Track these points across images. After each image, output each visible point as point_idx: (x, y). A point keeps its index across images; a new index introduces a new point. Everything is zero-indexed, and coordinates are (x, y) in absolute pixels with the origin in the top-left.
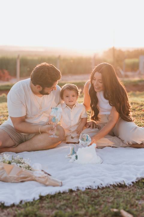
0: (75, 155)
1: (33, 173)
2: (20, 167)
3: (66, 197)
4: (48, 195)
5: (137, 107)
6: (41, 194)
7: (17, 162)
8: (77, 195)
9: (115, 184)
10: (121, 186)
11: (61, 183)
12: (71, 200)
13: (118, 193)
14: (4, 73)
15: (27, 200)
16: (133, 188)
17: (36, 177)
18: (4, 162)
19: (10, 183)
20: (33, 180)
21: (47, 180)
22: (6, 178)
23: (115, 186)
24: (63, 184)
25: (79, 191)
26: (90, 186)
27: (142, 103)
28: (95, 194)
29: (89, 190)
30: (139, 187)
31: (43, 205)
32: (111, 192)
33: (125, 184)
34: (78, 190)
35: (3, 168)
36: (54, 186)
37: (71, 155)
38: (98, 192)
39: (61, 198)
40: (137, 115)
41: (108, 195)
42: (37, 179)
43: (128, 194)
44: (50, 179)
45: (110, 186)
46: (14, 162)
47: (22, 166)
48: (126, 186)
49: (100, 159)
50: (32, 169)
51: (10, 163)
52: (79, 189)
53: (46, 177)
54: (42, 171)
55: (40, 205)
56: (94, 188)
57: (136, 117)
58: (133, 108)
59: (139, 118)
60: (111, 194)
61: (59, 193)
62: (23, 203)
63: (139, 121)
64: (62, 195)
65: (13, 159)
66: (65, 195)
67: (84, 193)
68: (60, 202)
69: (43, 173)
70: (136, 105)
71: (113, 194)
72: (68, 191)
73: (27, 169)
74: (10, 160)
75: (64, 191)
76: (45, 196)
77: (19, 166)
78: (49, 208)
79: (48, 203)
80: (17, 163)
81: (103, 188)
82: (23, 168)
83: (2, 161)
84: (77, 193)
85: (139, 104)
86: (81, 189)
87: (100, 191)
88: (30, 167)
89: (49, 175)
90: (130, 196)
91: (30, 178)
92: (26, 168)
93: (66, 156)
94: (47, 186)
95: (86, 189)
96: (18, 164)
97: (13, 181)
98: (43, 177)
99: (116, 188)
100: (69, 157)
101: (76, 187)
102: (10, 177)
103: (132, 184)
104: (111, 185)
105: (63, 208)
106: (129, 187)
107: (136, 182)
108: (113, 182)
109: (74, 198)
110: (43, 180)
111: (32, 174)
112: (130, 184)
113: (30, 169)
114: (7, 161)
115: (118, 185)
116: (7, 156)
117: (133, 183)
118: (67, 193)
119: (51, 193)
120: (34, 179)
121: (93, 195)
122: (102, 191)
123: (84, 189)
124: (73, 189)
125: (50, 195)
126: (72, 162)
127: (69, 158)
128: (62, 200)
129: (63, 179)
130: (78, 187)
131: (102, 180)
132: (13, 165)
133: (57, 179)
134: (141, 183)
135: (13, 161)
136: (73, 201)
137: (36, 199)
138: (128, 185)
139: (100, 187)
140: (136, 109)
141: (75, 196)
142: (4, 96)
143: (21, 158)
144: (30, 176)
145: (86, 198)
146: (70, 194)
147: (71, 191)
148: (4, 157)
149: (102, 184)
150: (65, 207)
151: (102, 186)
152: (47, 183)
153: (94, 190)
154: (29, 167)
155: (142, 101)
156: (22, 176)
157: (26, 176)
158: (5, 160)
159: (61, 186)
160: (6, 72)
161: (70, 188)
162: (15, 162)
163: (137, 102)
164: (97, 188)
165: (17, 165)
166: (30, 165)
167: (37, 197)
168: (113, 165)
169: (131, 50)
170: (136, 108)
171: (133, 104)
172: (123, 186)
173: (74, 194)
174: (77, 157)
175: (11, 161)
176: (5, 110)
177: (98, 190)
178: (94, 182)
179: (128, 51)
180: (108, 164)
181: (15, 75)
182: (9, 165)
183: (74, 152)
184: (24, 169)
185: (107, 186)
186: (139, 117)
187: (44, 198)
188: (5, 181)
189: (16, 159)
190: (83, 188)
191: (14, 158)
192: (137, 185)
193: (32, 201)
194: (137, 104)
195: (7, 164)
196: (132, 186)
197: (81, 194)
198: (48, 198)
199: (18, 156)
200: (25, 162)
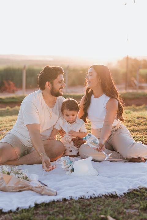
0: (71, 167)
1: (29, 183)
2: (18, 177)
3: (59, 205)
4: (43, 203)
5: (143, 122)
6: (36, 202)
8: (70, 203)
9: (107, 194)
10: (113, 196)
11: (56, 192)
12: (64, 207)
13: (109, 202)
14: (9, 84)
15: (23, 207)
16: (124, 198)
17: (32, 187)
18: (3, 173)
19: (8, 193)
20: (30, 190)
21: (43, 190)
22: (5, 187)
23: (107, 196)
24: (58, 194)
25: (72, 200)
26: (83, 196)
28: (87, 204)
29: (82, 199)
30: (130, 198)
31: (38, 211)
32: (102, 201)
34: (71, 199)
35: (2, 178)
36: (49, 195)
38: (90, 201)
39: (54, 206)
40: (141, 130)
41: (99, 204)
42: (34, 189)
43: (117, 203)
44: (45, 188)
46: (13, 173)
47: (20, 176)
48: (117, 197)
49: (96, 171)
50: (29, 179)
51: (8, 174)
52: (73, 198)
53: (41, 187)
55: (35, 212)
56: (87, 197)
58: (138, 123)
59: (142, 133)
60: (102, 203)
61: (54, 201)
62: (20, 210)
63: (141, 136)
64: (56, 204)
66: (58, 203)
67: (76, 202)
68: (54, 209)
69: (40, 183)
70: (142, 119)
71: (104, 203)
72: (62, 200)
73: (25, 179)
75: (58, 199)
76: (41, 204)
77: (17, 177)
78: (42, 214)
79: (42, 210)
80: (15, 174)
81: (95, 198)
82: (20, 179)
83: (2, 171)
84: (70, 202)
86: (74, 198)
87: (92, 201)
88: (28, 178)
89: (45, 185)
90: (119, 205)
91: (27, 188)
92: (24, 178)
94: (42, 195)
95: (79, 198)
96: (17, 175)
97: (11, 191)
98: (39, 187)
99: (108, 198)
100: (67, 169)
101: (69, 196)
102: (9, 187)
103: (124, 195)
104: (103, 195)
105: (56, 214)
106: (121, 197)
107: (128, 193)
108: (105, 193)
109: (67, 206)
110: (39, 190)
111: (29, 184)
112: (121, 194)
113: (27, 179)
114: (7, 171)
115: (110, 195)
116: (6, 167)
118: (61, 201)
119: (46, 201)
120: (31, 189)
121: (85, 204)
122: (94, 201)
123: (77, 199)
124: (67, 199)
125: (45, 203)
126: (69, 174)
128: (56, 208)
129: (59, 189)
130: (71, 197)
131: (95, 191)
132: (12, 175)
133: (52, 189)
136: (66, 208)
137: (32, 207)
138: (119, 196)
139: (92, 197)
140: (142, 124)
142: (8, 109)
143: (19, 170)
144: (27, 186)
145: (78, 206)
146: (63, 202)
147: (65, 200)
148: (4, 168)
149: (94, 195)
150: (58, 214)
151: (94, 196)
152: (43, 193)
153: (87, 199)
154: (26, 178)
156: (19, 186)
157: (24, 186)
158: (4, 171)
159: (56, 195)
160: (11, 83)
161: (64, 197)
163: (144, 116)
164: (89, 198)
165: (16, 176)
166: (28, 176)
167: (33, 205)
168: (108, 177)
170: (142, 123)
171: (140, 118)
172: (115, 196)
173: (67, 203)
174: (73, 169)
175: (10, 172)
176: (8, 123)
177: (90, 199)
178: (87, 192)
179: (144, 61)
180: (103, 176)
181: (21, 87)
182: (8, 175)
184: (22, 179)
185: (99, 196)
186: (142, 132)
187: (39, 206)
188: (4, 190)
189: (15, 170)
190: (76, 197)
191: (13, 169)
192: (128, 196)
193: (28, 208)
194: (144, 118)
195: (6, 175)
197: (73, 202)
198: (42, 206)
200: (23, 173)
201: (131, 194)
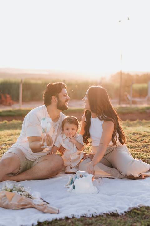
0: (72, 185)
1: (32, 201)
2: (21, 195)
3: (62, 223)
4: (46, 221)
5: (139, 138)
7: (18, 190)
8: (72, 222)
9: (108, 213)
10: (114, 215)
11: (58, 210)
13: (110, 221)
16: (125, 217)
17: (35, 205)
18: (6, 191)
19: (11, 210)
20: (33, 208)
21: (45, 208)
22: (7, 205)
23: (108, 214)
25: (75, 219)
26: (85, 214)
27: (145, 134)
28: (89, 222)
29: (84, 218)
30: (130, 216)
32: (104, 220)
33: (117, 213)
34: (74, 217)
35: (5, 196)
36: (51, 213)
37: (69, 185)
38: (92, 220)
39: (57, 225)
40: (138, 147)
41: (101, 223)
42: (36, 206)
43: (119, 222)
44: (48, 206)
45: (103, 214)
46: (15, 190)
47: (22, 194)
48: (119, 215)
49: (96, 189)
50: (32, 197)
51: (11, 191)
52: (75, 216)
53: (44, 204)
54: (41, 199)
56: (89, 216)
58: (134, 139)
59: (139, 149)
60: (104, 222)
61: (56, 220)
63: (138, 152)
64: (59, 222)
65: (14, 187)
66: (61, 222)
67: (78, 220)
69: (42, 201)
70: (138, 135)
71: (106, 222)
72: (64, 218)
73: (28, 197)
74: (12, 188)
75: (60, 218)
76: (43, 223)
77: (19, 194)
80: (18, 192)
81: (97, 216)
82: (23, 196)
83: (5, 189)
84: (72, 220)
85: (141, 135)
86: (76, 217)
87: (94, 220)
88: (30, 195)
89: (47, 203)
90: (120, 224)
91: (29, 206)
92: (26, 196)
93: (65, 186)
94: (45, 213)
95: (81, 216)
96: (19, 193)
97: (14, 208)
98: (42, 205)
99: (109, 217)
101: (72, 215)
102: (12, 204)
103: (124, 213)
104: (104, 214)
106: (122, 216)
107: (128, 211)
108: (106, 211)
109: (69, 225)
110: (42, 208)
111: (31, 202)
112: (122, 213)
113: (30, 197)
114: (9, 189)
115: (111, 214)
116: (9, 185)
117: (125, 212)
118: (63, 220)
119: (49, 220)
120: (33, 206)
121: (87, 223)
122: (96, 219)
123: (79, 217)
124: (69, 217)
125: (48, 221)
126: (70, 192)
127: (67, 187)
129: (60, 208)
130: (73, 215)
131: (97, 209)
132: (15, 193)
133: (54, 207)
134: (133, 212)
137: (35, 225)
138: (120, 214)
139: (94, 215)
141: (71, 223)
142: (6, 123)
143: (21, 187)
144: (30, 204)
145: (80, 225)
146: (66, 221)
147: (67, 218)
148: (6, 185)
149: (96, 213)
151: (96, 214)
152: (45, 211)
153: (89, 218)
154: (29, 195)
155: (144, 131)
156: (22, 203)
157: (26, 204)
158: (7, 188)
159: (59, 213)
160: (8, 96)
161: (66, 215)
163: (140, 132)
164: (91, 216)
165: (18, 194)
167: (36, 223)
168: (108, 195)
169: (140, 74)
170: (138, 139)
171: (136, 134)
172: (116, 215)
173: (70, 221)
174: (74, 187)
177: (92, 218)
178: (89, 211)
179: (137, 76)
180: (104, 194)
182: (11, 193)
183: (72, 182)
184: (25, 197)
185: (101, 215)
186: (139, 148)
187: (42, 224)
188: (7, 207)
189: (17, 188)
190: (78, 216)
191: (15, 186)
192: (129, 215)
194: (140, 134)
195: (9, 192)
196: (124, 215)
197: (76, 221)
198: (45, 224)
199: (19, 185)
200: (26, 191)
201: (132, 213)
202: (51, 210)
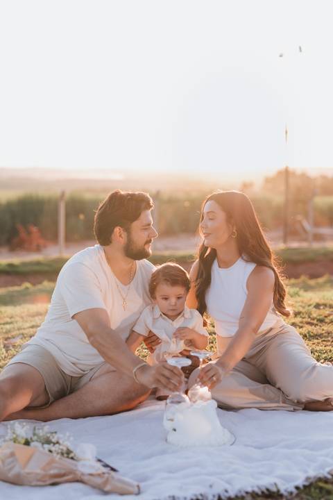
1: (76, 466)
2: (50, 451)
5: (329, 315)
7: (43, 441)
9: (256, 490)
10: (271, 495)
11: (138, 486)
17: (83, 474)
18: (15, 442)
20: (78, 481)
21: (106, 482)
22: (18, 475)
23: (257, 494)
24: (141, 489)
26: (201, 495)
30: (310, 498)
33: (278, 491)
35: (12, 455)
36: (121, 494)
40: (326, 334)
42: (86, 478)
44: (113, 478)
45: (244, 494)
46: (37, 441)
47: (53, 449)
48: (281, 496)
49: (228, 435)
50: (75, 455)
51: (27, 443)
53: (104, 473)
54: (99, 461)
57: (324, 339)
58: (318, 318)
59: (329, 341)
63: (328, 348)
65: (34, 434)
69: (99, 465)
70: (327, 309)
73: (65, 455)
74: (29, 436)
77: (47, 450)
80: (43, 444)
81: (230, 499)
82: (55, 455)
83: (12, 438)
88: (71, 452)
89: (113, 469)
91: (70, 477)
92: (62, 454)
94: (106, 493)
96: (46, 446)
97: (34, 483)
98: (99, 475)
99: (259, 499)
101: (169, 496)
102: (28, 474)
103: (295, 491)
104: (247, 493)
106: (289, 497)
107: (305, 486)
108: (252, 487)
110: (99, 481)
111: (75, 468)
112: (289, 490)
113: (71, 456)
114: (23, 438)
115: (263, 492)
116: (22, 428)
117: (297, 488)
120: (79, 478)
129: (144, 479)
130: (173, 496)
131: (229, 482)
132: (36, 447)
133: (128, 480)
134: (315, 488)
135: (35, 438)
138: (285, 494)
139: (223, 497)
140: (327, 320)
142: (27, 288)
143: (52, 433)
144: (71, 472)
148: (16, 429)
149: (226, 491)
151: (227, 495)
152: (108, 488)
154: (69, 452)
156: (52, 472)
157: (63, 472)
158: (17, 436)
159: (138, 493)
161: (157, 497)
162: (40, 442)
163: (331, 302)
164: (216, 499)
165: (44, 448)
166: (71, 448)
168: (255, 448)
170: (326, 317)
171: (322, 307)
172: (275, 495)
175: (31, 439)
176: (26, 321)
178: (211, 486)
180: (247, 446)
182: (26, 447)
184: (59, 456)
185: (239, 495)
186: (329, 339)
188: (16, 482)
189: (41, 434)
190: (186, 498)
191: (37, 432)
192: (307, 494)
195: (22, 446)
196: (294, 495)
199: (45, 429)
200: (61, 442)
201: (313, 490)
202: (119, 485)
